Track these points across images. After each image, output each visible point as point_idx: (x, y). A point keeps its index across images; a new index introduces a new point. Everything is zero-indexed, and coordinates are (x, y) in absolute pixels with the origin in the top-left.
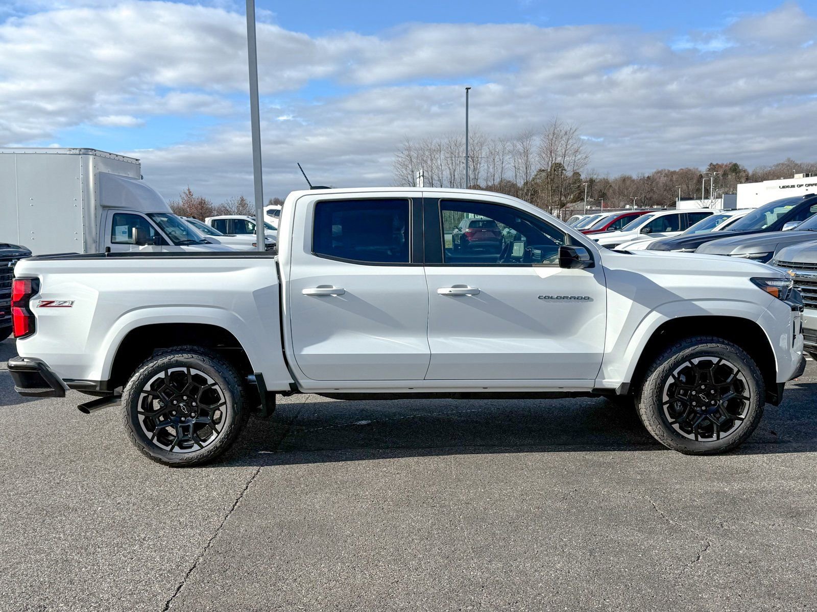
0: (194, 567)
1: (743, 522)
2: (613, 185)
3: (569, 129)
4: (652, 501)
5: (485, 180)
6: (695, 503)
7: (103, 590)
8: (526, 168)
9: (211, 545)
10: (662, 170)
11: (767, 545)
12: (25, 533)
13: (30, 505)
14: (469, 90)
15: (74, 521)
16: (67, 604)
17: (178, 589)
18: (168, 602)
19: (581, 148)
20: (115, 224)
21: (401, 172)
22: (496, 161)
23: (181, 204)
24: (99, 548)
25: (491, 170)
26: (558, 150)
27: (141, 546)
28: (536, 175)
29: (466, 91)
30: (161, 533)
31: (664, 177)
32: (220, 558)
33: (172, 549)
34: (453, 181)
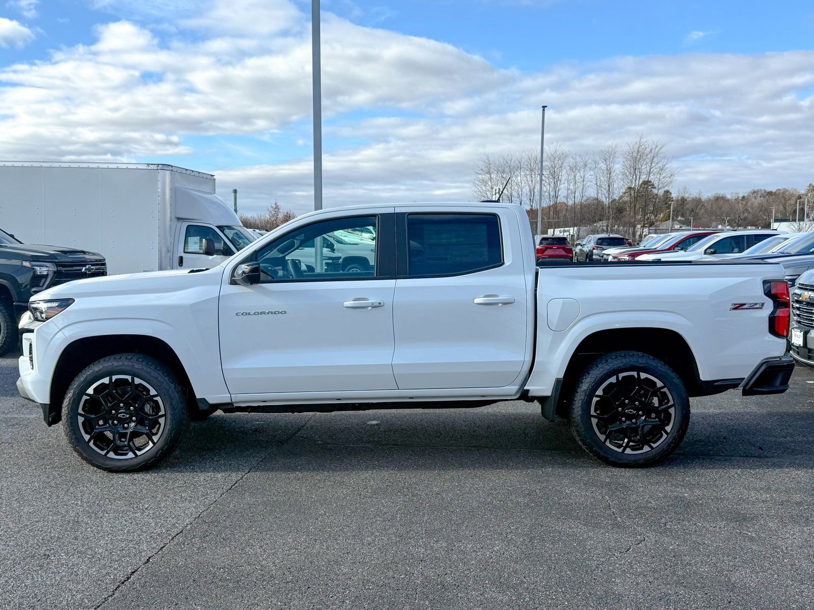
0: (182, 532)
1: (686, 523)
2: (706, 205)
3: (654, 146)
4: (609, 501)
5: (565, 197)
6: (649, 505)
7: (100, 545)
8: (609, 186)
9: (201, 516)
10: (758, 190)
11: (698, 543)
12: (50, 499)
13: (60, 478)
14: (545, 108)
15: (93, 491)
16: (67, 554)
17: (162, 548)
18: (150, 558)
19: (666, 166)
20: (188, 234)
21: (480, 189)
22: (577, 179)
23: (268, 216)
24: (107, 513)
25: (572, 187)
26: (642, 168)
27: (142, 513)
28: (625, 193)
29: (542, 109)
30: (163, 504)
31: (761, 197)
32: (205, 527)
33: (168, 518)
34: (532, 199)
